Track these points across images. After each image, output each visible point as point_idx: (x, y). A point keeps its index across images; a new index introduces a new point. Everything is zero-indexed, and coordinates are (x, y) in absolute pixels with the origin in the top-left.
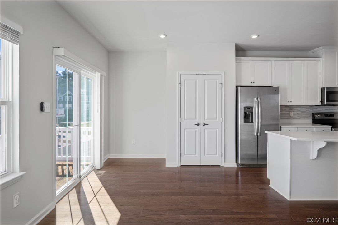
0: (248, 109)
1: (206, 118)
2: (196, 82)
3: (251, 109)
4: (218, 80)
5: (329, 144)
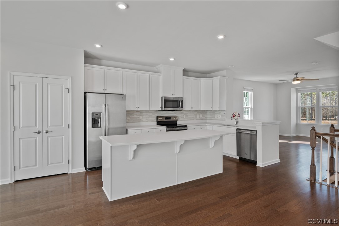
0: (96, 114)
1: (49, 125)
3: (99, 114)
4: (64, 85)
5: (138, 146)
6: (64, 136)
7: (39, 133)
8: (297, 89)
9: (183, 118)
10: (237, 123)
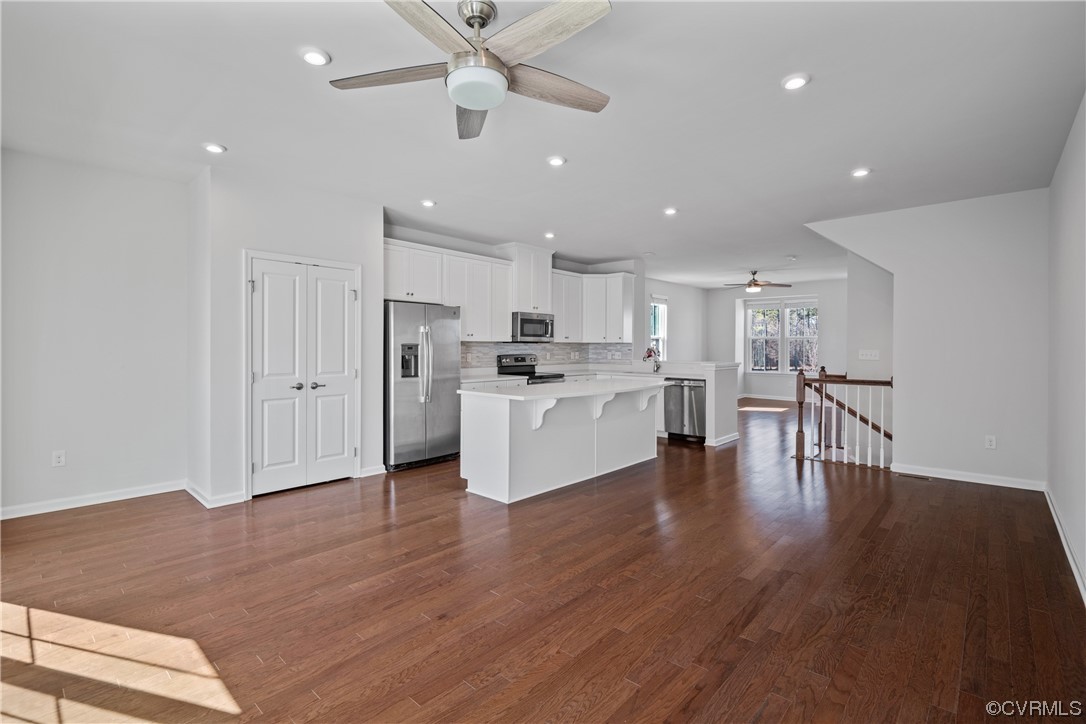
0: (409, 348)
1: (319, 371)
2: (294, 281)
3: (413, 348)
4: (346, 283)
5: (559, 401)
6: (346, 396)
7: (300, 388)
8: (745, 301)
9: (545, 359)
10: (658, 368)
